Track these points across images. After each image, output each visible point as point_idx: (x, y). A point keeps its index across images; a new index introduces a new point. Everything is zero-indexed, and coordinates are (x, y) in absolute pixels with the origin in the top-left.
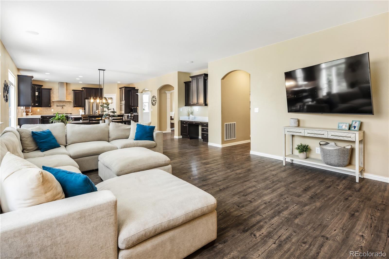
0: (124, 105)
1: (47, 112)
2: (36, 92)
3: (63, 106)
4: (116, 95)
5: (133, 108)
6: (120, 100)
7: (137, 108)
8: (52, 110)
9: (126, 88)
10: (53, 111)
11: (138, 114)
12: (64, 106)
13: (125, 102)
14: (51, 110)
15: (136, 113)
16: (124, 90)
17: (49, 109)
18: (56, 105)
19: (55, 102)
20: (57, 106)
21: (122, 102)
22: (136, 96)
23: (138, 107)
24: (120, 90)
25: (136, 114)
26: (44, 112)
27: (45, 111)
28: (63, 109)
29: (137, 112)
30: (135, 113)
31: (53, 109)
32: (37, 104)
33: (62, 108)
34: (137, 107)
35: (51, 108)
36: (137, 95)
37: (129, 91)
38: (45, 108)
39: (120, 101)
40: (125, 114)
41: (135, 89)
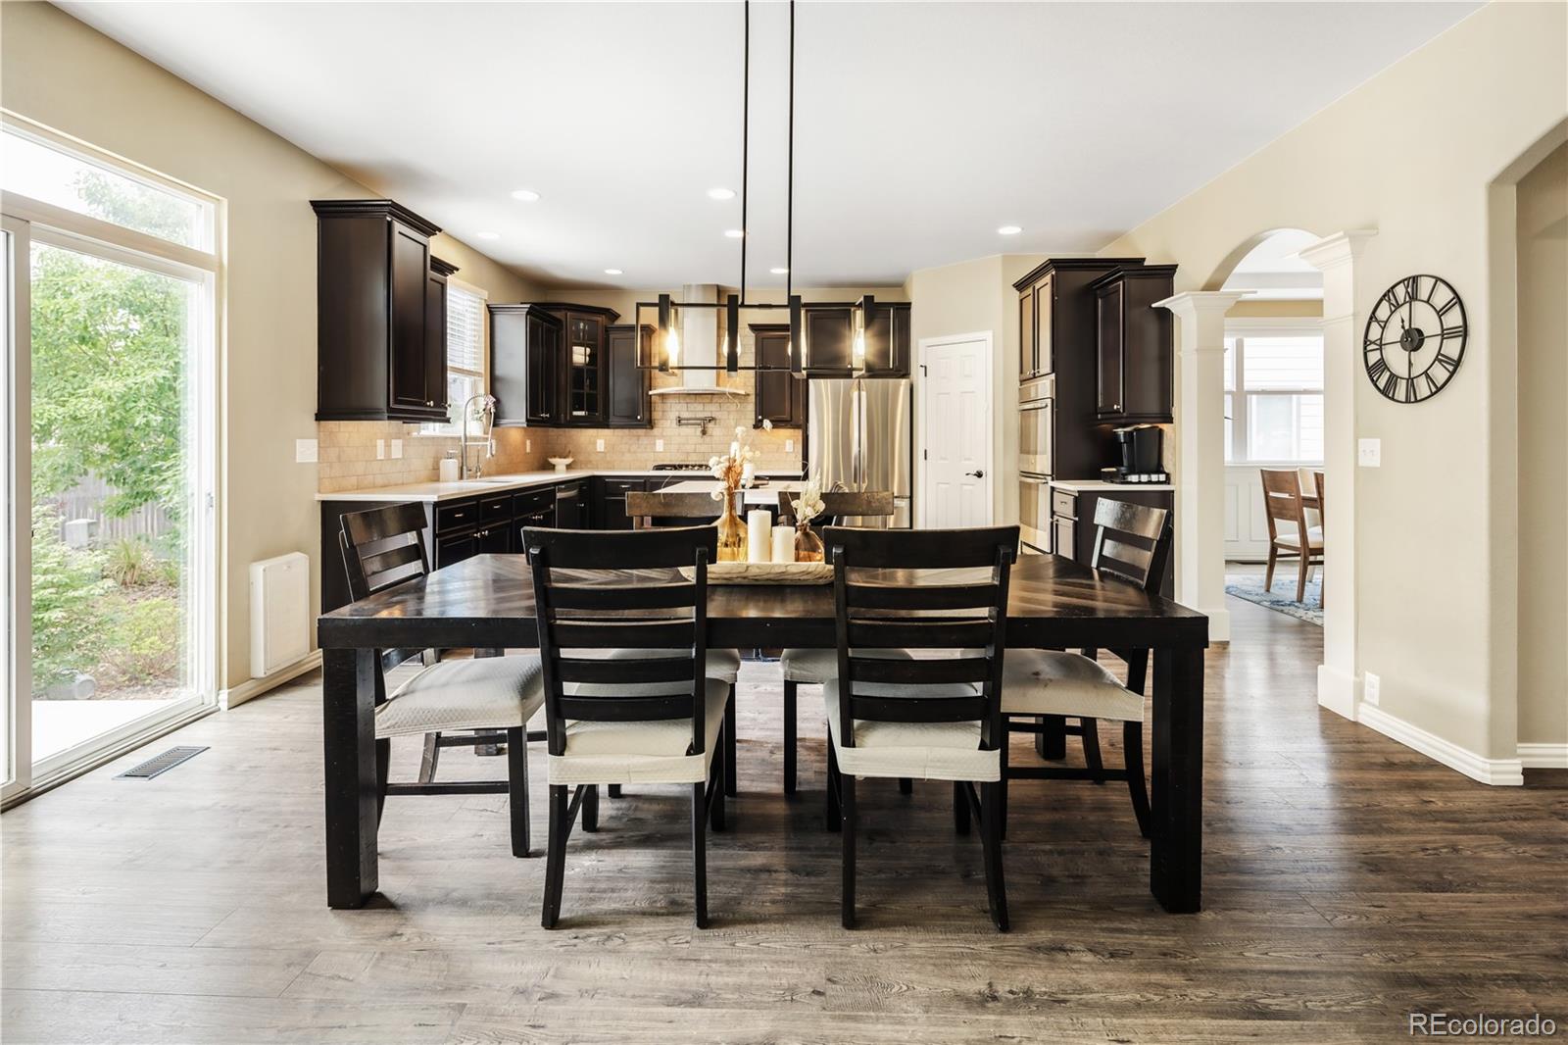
0: (1049, 408)
1: (635, 452)
2: (575, 348)
3: (704, 419)
4: (988, 335)
5: (1120, 431)
6: (1021, 372)
7: (1161, 431)
8: (658, 442)
9: (1060, 266)
10: (661, 450)
11: (1168, 481)
12: (712, 419)
13: (1058, 385)
14: (655, 444)
15: (1149, 473)
16: (1048, 289)
17: (645, 441)
18: (677, 414)
19: (670, 401)
20: (679, 420)
21: (1032, 384)
22: (1152, 329)
23: (1169, 420)
24: (1021, 301)
25: (1150, 482)
26: (623, 453)
27: (629, 451)
28: (707, 439)
29: (1159, 470)
30: (1144, 478)
31: (662, 437)
32: (582, 413)
33: (704, 432)
34: (1165, 427)
35: (655, 431)
36: (1166, 316)
37: (1090, 293)
38: (626, 431)
39: (1022, 382)
40: (1057, 484)
41: (1146, 264)
